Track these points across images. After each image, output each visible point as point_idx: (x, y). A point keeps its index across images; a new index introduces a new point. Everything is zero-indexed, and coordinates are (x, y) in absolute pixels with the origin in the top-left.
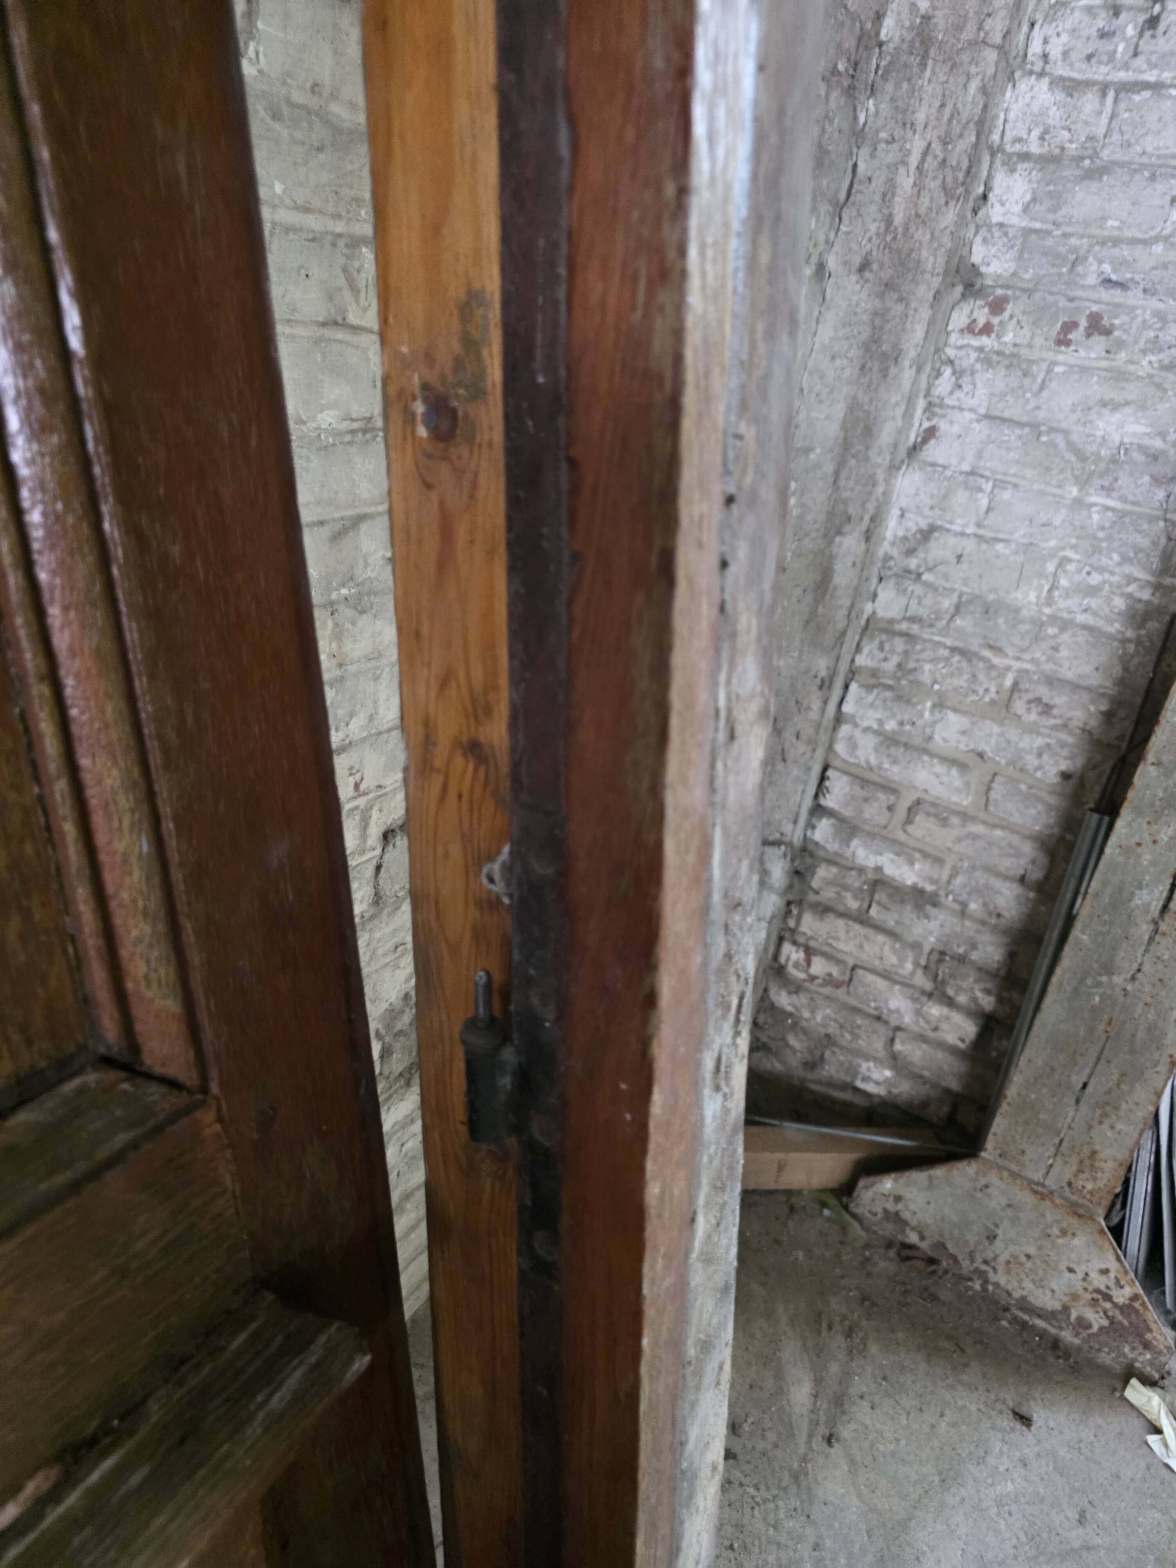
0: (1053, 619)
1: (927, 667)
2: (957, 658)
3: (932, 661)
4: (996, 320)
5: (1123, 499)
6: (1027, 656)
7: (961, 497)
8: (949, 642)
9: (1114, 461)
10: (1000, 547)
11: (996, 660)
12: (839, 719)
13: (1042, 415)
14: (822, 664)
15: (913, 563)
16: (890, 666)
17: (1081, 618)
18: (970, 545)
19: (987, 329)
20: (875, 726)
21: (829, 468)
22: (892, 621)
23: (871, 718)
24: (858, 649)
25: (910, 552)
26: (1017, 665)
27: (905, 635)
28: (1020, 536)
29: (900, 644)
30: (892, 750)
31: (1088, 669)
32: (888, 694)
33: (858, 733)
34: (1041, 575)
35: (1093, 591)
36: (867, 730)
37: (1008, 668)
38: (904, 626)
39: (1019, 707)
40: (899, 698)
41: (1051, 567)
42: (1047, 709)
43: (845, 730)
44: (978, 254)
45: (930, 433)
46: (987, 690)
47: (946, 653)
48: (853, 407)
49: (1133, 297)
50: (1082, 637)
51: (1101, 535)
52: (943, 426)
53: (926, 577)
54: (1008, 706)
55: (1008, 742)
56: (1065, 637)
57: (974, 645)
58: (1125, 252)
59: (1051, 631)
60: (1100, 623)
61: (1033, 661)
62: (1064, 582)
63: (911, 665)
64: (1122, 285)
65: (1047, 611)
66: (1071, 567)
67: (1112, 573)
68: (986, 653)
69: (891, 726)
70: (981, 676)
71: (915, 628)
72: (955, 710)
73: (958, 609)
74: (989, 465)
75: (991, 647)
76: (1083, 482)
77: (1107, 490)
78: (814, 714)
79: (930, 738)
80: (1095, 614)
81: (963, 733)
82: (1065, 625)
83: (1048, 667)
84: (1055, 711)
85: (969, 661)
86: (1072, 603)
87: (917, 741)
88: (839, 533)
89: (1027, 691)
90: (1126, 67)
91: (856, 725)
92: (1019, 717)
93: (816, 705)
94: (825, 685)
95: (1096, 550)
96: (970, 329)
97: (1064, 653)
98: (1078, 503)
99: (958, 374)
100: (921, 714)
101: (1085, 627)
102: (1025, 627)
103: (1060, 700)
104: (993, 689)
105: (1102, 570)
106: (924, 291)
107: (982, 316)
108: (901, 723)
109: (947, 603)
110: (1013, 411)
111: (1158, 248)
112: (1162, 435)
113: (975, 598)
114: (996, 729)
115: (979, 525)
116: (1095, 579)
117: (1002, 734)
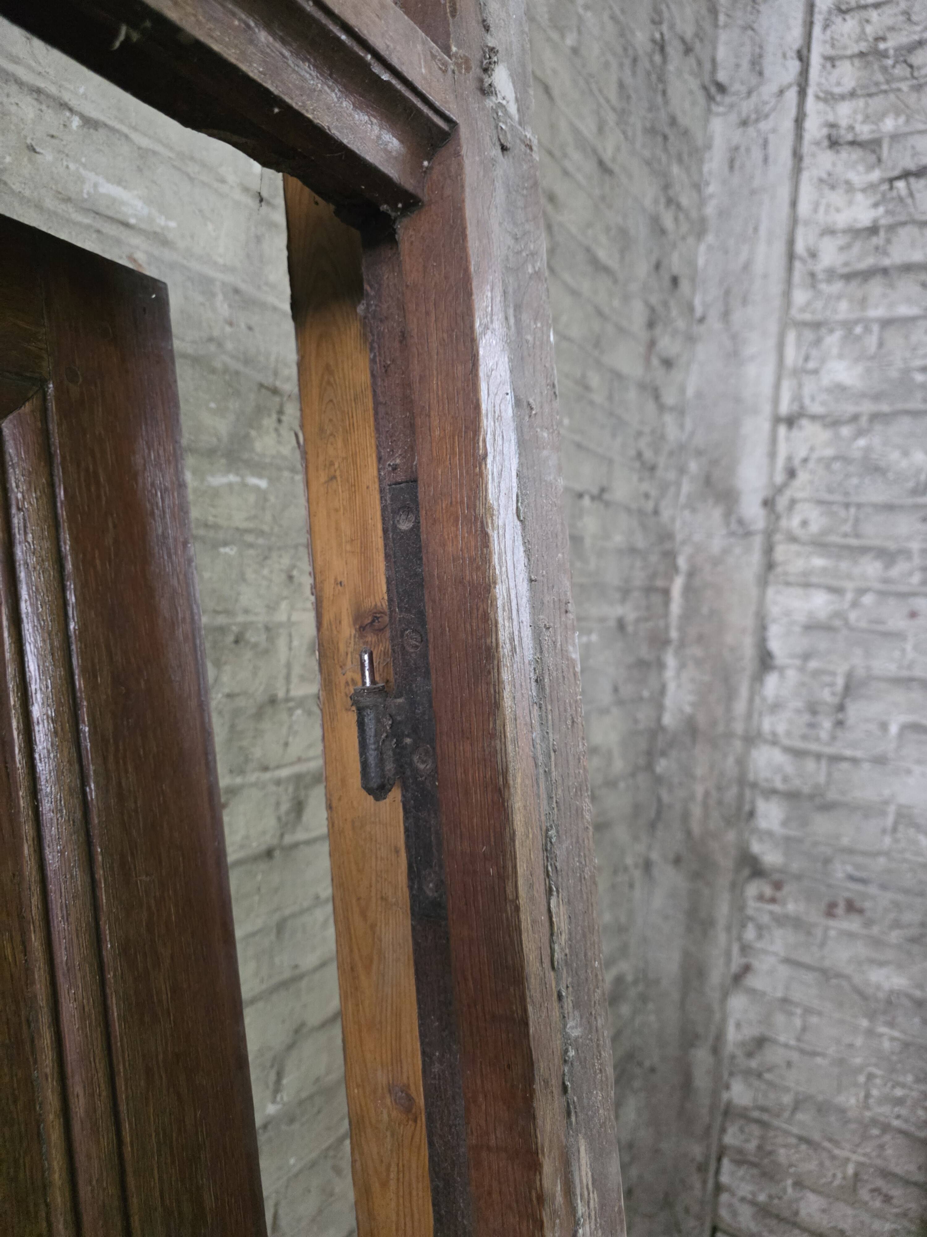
0: (874, 1122)
1: (782, 1151)
2: (803, 1147)
3: (785, 1146)
4: (778, 895)
5: (903, 1032)
6: (860, 1150)
7: (780, 1019)
8: (795, 1130)
9: (889, 1002)
10: (819, 1060)
11: (837, 1152)
12: (719, 1188)
13: (827, 963)
14: (697, 1151)
15: (754, 1064)
16: (752, 1146)
17: (896, 1123)
18: (795, 1056)
19: (773, 900)
20: (750, 1197)
21: (676, 996)
22: (746, 1109)
23: (745, 1189)
24: (723, 1130)
25: (750, 1055)
26: (854, 1157)
27: (758, 1122)
28: (831, 1051)
29: (756, 1130)
30: (767, 1221)
31: (912, 1167)
32: (755, 1171)
33: (735, 1201)
34: (856, 1085)
35: (900, 1102)
36: (743, 1199)
37: (847, 1160)
38: (756, 1114)
39: (864, 1194)
40: (764, 1174)
41: (862, 1079)
42: (887, 1199)
43: (724, 1197)
44: (756, 848)
45: (747, 969)
46: (834, 1175)
47: (793, 1141)
48: (687, 955)
49: (873, 890)
50: (901, 1140)
51: (894, 1058)
52: (756, 963)
53: (767, 1076)
54: (855, 1190)
55: (862, 1223)
56: (887, 1138)
57: (816, 1136)
58: (859, 859)
59: (875, 1132)
60: (912, 1129)
61: (865, 1155)
62: (875, 1092)
63: (769, 1148)
64: (863, 881)
65: (868, 1114)
66: (878, 1081)
67: (911, 1089)
68: (826, 1144)
69: (762, 1198)
70: (827, 1163)
71: (765, 1117)
72: (814, 1191)
73: (797, 1106)
74: (797, 995)
75: (830, 1140)
76: (872, 1016)
77: (891, 1024)
78: (697, 1192)
79: (796, 1213)
80: (906, 1121)
81: (824, 1211)
82: (886, 1128)
83: (879, 1162)
84: (895, 1201)
85: (815, 1150)
86: (885, 1109)
87: (786, 1213)
88: (692, 1045)
89: (867, 1181)
90: (828, 744)
91: (733, 1194)
92: (866, 1203)
93: (698, 1185)
94: (702, 1168)
95: (893, 1070)
96: (761, 898)
97: (889, 1152)
98: (870, 1033)
99: (760, 928)
100: (784, 1190)
101: (901, 1132)
102: (853, 1126)
103: (896, 1192)
104: (839, 1175)
105: (903, 1086)
106: (723, 881)
107: (768, 891)
108: (771, 1197)
109: (787, 1099)
110: (806, 959)
111: (882, 860)
112: (920, 986)
113: (808, 1098)
114: (850, 1211)
115: (799, 1039)
116: (899, 1092)
117: (855, 1216)
